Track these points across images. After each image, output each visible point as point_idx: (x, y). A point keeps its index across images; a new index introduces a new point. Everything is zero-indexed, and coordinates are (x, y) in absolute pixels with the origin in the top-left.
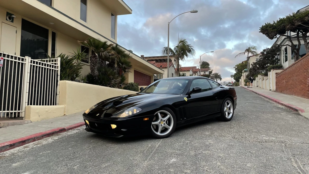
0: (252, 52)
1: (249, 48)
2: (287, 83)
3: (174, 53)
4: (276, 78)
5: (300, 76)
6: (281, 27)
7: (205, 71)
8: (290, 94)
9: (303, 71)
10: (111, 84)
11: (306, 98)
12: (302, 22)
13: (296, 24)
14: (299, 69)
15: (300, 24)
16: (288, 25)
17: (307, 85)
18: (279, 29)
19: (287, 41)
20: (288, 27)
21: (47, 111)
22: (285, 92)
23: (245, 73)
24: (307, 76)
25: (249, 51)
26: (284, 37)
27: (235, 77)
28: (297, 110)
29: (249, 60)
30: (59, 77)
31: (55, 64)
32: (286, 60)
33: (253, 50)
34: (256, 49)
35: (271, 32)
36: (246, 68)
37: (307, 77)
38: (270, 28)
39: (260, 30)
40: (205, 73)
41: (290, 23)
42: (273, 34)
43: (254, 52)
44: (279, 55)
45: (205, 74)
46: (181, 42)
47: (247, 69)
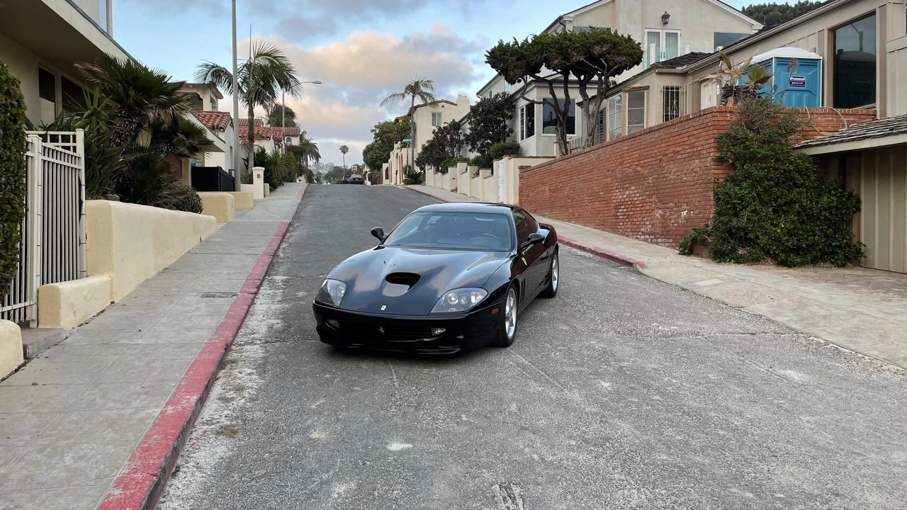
0: (423, 95)
1: (417, 84)
2: (554, 194)
3: (239, 85)
4: (521, 178)
5: (595, 182)
6: (537, 58)
7: (289, 136)
8: (563, 218)
9: (603, 174)
10: (159, 197)
11: (606, 231)
12: (588, 56)
13: (574, 59)
14: (591, 168)
15: (582, 59)
16: (556, 58)
17: (613, 205)
18: (534, 63)
19: (536, 88)
20: (556, 62)
21: (85, 298)
22: (547, 213)
23: (404, 150)
24: (612, 185)
25: (417, 91)
26: (532, 78)
27: (369, 156)
28: (630, 264)
29: (414, 115)
30: (83, 188)
31: (68, 148)
32: (530, 132)
33: (424, 89)
34: (433, 86)
35: (515, 67)
36: (406, 137)
37: (614, 188)
38: (511, 56)
39: (486, 56)
40: (289, 140)
41: (561, 54)
42: (518, 71)
43: (427, 94)
44: (511, 117)
45: (289, 143)
46: (259, 55)
47: (411, 140)
